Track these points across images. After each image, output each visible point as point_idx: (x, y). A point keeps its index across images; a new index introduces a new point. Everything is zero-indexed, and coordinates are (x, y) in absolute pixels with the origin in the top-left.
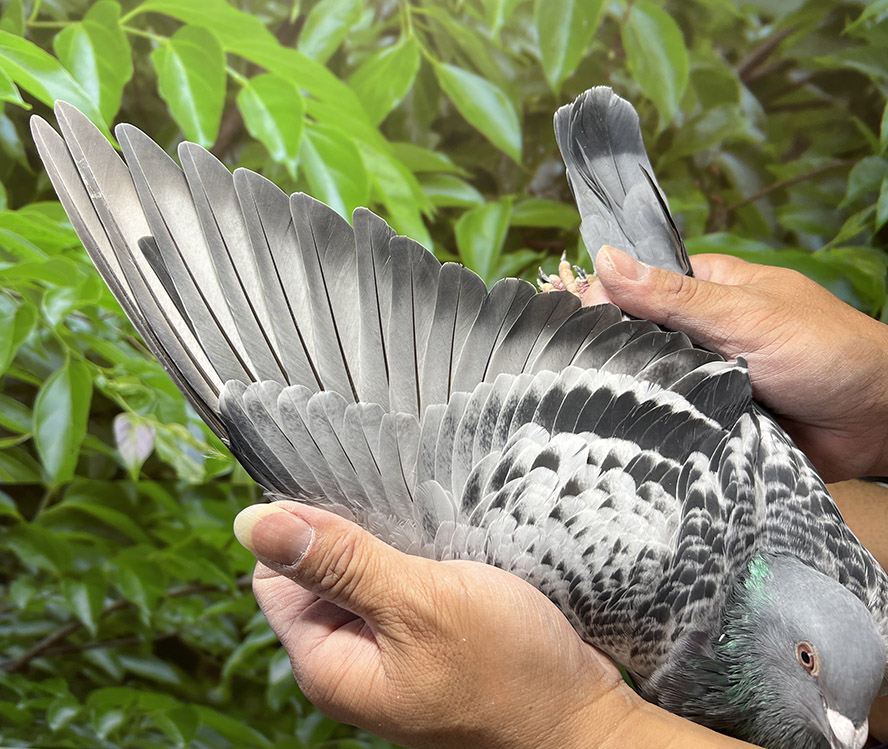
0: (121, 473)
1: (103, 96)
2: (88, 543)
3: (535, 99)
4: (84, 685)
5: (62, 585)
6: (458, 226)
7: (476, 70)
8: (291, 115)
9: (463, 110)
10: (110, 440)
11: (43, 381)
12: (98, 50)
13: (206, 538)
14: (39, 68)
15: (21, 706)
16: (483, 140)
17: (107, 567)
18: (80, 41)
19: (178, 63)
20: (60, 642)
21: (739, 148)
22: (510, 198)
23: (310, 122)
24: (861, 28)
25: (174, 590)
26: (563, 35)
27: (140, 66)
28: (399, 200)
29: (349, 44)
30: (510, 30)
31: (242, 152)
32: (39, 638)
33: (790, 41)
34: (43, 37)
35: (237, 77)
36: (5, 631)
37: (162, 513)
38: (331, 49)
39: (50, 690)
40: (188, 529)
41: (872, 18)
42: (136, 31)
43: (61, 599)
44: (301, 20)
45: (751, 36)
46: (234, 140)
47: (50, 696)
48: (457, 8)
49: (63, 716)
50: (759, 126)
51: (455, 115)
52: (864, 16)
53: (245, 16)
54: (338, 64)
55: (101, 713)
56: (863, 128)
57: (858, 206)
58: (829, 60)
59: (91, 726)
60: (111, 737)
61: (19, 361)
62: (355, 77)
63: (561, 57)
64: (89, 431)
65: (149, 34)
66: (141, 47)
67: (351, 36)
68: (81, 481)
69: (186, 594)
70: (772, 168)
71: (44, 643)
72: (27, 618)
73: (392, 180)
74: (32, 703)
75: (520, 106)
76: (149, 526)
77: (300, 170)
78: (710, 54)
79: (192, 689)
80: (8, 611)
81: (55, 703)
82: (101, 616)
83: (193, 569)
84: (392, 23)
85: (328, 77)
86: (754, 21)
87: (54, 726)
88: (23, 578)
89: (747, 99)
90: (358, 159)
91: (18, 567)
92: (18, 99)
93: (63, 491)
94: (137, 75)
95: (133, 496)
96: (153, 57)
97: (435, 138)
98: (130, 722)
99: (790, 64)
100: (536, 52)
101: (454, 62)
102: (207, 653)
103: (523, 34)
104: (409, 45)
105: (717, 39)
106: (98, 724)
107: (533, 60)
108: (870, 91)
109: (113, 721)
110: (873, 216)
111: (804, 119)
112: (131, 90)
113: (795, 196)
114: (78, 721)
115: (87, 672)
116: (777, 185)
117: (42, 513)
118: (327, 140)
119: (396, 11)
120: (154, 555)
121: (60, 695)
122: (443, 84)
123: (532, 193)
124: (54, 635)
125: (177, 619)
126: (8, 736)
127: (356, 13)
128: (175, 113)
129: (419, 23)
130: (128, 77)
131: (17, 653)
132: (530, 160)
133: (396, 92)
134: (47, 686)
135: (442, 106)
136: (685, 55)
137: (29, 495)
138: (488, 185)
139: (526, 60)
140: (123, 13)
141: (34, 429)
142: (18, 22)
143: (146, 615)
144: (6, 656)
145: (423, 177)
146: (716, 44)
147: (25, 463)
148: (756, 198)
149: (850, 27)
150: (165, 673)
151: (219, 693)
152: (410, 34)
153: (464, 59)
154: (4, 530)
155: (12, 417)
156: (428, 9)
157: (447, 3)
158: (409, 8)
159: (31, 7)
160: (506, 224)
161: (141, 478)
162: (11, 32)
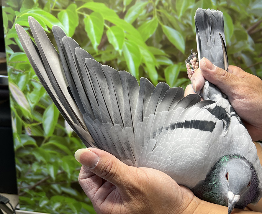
0: (66, 135)
1: (70, 30)
2: (55, 154)
3: (190, 36)
4: (50, 194)
5: (47, 165)
6: (165, 71)
7: (173, 27)
8: (121, 38)
9: (169, 38)
10: (64, 126)
11: (46, 107)
12: (70, 18)
14: (53, 21)
15: (32, 199)
16: (174, 47)
17: (60, 161)
18: (65, 15)
19: (91, 22)
20: (45, 182)
21: (247, 53)
22: (181, 63)
23: (126, 40)
25: (78, 169)
28: (149, 62)
29: (139, 19)
30: (184, 17)
31: (107, 47)
32: (39, 180)
34: (55, 13)
35: (107, 26)
36: (29, 178)
37: (76, 146)
38: (133, 20)
39: (41, 195)
42: (80, 13)
43: (46, 169)
44: (126, 12)
45: (251, 22)
46: (105, 43)
47: (40, 197)
48: (169, 10)
49: (44, 203)
50: (253, 47)
51: (167, 40)
53: (110, 10)
54: (135, 24)
55: (54, 203)
59: (51, 206)
60: (57, 210)
61: (40, 102)
62: (140, 28)
64: (58, 122)
65: (84, 14)
66: (81, 17)
67: (139, 17)
68: (54, 136)
70: (256, 59)
71: (40, 182)
72: (36, 174)
73: (147, 57)
74: (35, 199)
75: (185, 38)
76: (72, 150)
77: (122, 53)
78: (240, 26)
79: (80, 197)
80: (31, 172)
81: (42, 199)
82: (57, 175)
84: (151, 14)
85: (132, 28)
86: (253, 18)
87: (41, 205)
88: (36, 163)
89: (249, 39)
90: (139, 51)
91: (35, 160)
92: (47, 30)
93: (49, 139)
94: (80, 24)
95: (68, 141)
96: (84, 20)
97: (161, 46)
98: (63, 206)
100: (191, 23)
101: (167, 25)
103: (187, 18)
104: (155, 20)
105: (242, 22)
106: (53, 206)
107: (190, 26)
109: (57, 205)
112: (78, 29)
114: (48, 205)
115: (52, 191)
116: (257, 63)
117: (43, 145)
118: (131, 45)
119: (152, 10)
120: (73, 159)
121: (43, 197)
122: (164, 31)
124: (43, 180)
126: (27, 208)
127: (141, 11)
128: (89, 35)
129: (158, 14)
130: (77, 25)
131: (32, 184)
132: (187, 53)
133: (150, 33)
135: (163, 37)
136: (233, 26)
137: (39, 139)
138: (175, 59)
139: (188, 26)
140: (77, 8)
141: (43, 121)
142: (49, 9)
143: (69, 176)
144: (29, 184)
145: (157, 56)
148: (251, 67)
150: (73, 192)
152: (156, 17)
153: (171, 25)
154: (32, 149)
155: (37, 117)
156: (161, 10)
157: (166, 9)
158: (156, 10)
159: (53, 5)
160: (179, 71)
161: (71, 136)
162: (47, 11)
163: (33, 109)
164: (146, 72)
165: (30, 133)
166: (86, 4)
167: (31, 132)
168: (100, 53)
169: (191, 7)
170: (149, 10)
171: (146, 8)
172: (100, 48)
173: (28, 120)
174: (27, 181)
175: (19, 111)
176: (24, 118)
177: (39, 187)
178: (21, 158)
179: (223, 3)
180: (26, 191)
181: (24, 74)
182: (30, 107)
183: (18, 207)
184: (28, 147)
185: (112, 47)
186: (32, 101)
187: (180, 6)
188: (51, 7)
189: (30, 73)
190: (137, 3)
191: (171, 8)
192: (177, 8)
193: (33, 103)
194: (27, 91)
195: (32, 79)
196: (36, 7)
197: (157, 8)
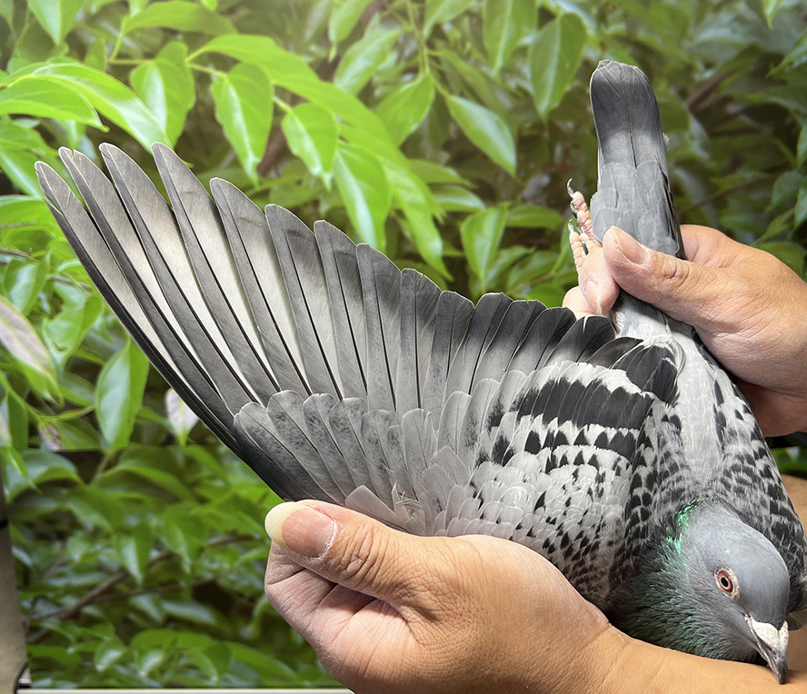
0: (170, 439)
1: (169, 120)
2: (138, 502)
3: (527, 125)
4: (129, 628)
5: (114, 538)
6: (463, 227)
7: (479, 100)
8: (326, 136)
9: (469, 134)
10: (162, 410)
11: (106, 360)
12: (167, 83)
13: (243, 493)
14: (116, 97)
15: (71, 650)
16: (485, 157)
17: (154, 521)
18: (152, 75)
19: (233, 93)
20: (110, 590)
21: (689, 164)
22: (506, 204)
23: (343, 143)
24: (782, 72)
25: (214, 540)
26: (550, 75)
27: (201, 97)
28: (414, 206)
29: (377, 79)
30: (508, 70)
31: (286, 167)
32: (91, 587)
33: (728, 81)
34: (121, 72)
35: (283, 105)
36: (60, 583)
37: (205, 473)
38: (361, 83)
39: (99, 635)
40: (228, 487)
41: (790, 64)
42: (198, 67)
43: (112, 552)
44: (337, 60)
45: (697, 77)
46: (278, 154)
47: (98, 639)
48: (465, 52)
49: (108, 657)
50: (705, 147)
51: (462, 138)
52: (785, 62)
53: (291, 56)
54: (367, 95)
55: (143, 653)
56: (784, 149)
57: (781, 210)
58: (758, 97)
59: (134, 665)
60: (151, 674)
61: (86, 344)
62: (381, 107)
63: (548, 92)
64: (144, 404)
65: (210, 70)
66: (203, 80)
67: (378, 73)
68: (134, 447)
69: (224, 543)
70: (714, 180)
71: (95, 592)
72: (81, 570)
73: (409, 190)
74: (81, 647)
75: (515, 131)
76: (193, 485)
77: (333, 182)
78: (666, 91)
79: (226, 628)
80: (64, 564)
81: (102, 646)
82: (147, 566)
83: (231, 521)
84: (412, 63)
85: (359, 106)
86: (699, 66)
87: (101, 667)
88: (80, 534)
89: (695, 127)
90: (382, 173)
91: (75, 524)
92: (97, 123)
93: (118, 455)
94: (199, 103)
95: (180, 459)
96: (212, 88)
97: (445, 156)
98: (170, 659)
99: (728, 100)
100: (529, 87)
101: (462, 95)
102: (241, 595)
103: (518, 73)
104: (425, 81)
105: (671, 79)
106: (140, 664)
107: (526, 94)
108: (789, 120)
109: (154, 660)
110: (792, 218)
111: (739, 142)
112: (193, 116)
113: (733, 203)
114: (123, 662)
115: (132, 617)
116: (718, 193)
117: (100, 476)
118: (357, 158)
119: (415, 54)
120: (197, 510)
121: (107, 638)
122: (453, 113)
123: (524, 200)
124: (104, 585)
125: (215, 566)
126: (57, 679)
127: (382, 56)
128: (229, 134)
129: (434, 64)
130: (190, 105)
131: (70, 602)
132: (522, 174)
133: (414, 119)
134: (96, 631)
135: (452, 131)
137: (87, 461)
138: (488, 194)
139: (520, 94)
140: (189, 54)
141: (97, 402)
142: (101, 60)
143: (187, 565)
144: (59, 605)
145: (435, 187)
146: (670, 83)
147: (87, 433)
148: (703, 204)
149: (773, 71)
150: (202, 614)
151: (250, 630)
152: (426, 72)
153: (470, 93)
154: (64, 492)
155: (78, 393)
156: (442, 53)
157: (457, 47)
158: (426, 51)
159: (113, 48)
160: (503, 225)
161: (188, 443)
162: (94, 66)
163: (62, 369)
164: (407, 234)
165: (56, 442)
166: (215, 41)
167: (59, 441)
168: (266, 185)
169: (528, 40)
170: (407, 52)
171: (398, 46)
172: (263, 169)
173: (48, 403)
174: (50, 595)
175: (18, 379)
176: (33, 400)
177: (90, 610)
178: (30, 525)
179: (617, 28)
180: (50, 625)
181: (29, 261)
182: (54, 361)
183: (25, 680)
184: (51, 486)
185: (301, 165)
186: (60, 345)
187: (497, 40)
188: (109, 55)
189: (48, 258)
190: (368, 34)
191: (468, 45)
192: (487, 45)
193: (61, 350)
194: (40, 315)
195: (58, 277)
196: (62, 56)
197: (430, 45)
